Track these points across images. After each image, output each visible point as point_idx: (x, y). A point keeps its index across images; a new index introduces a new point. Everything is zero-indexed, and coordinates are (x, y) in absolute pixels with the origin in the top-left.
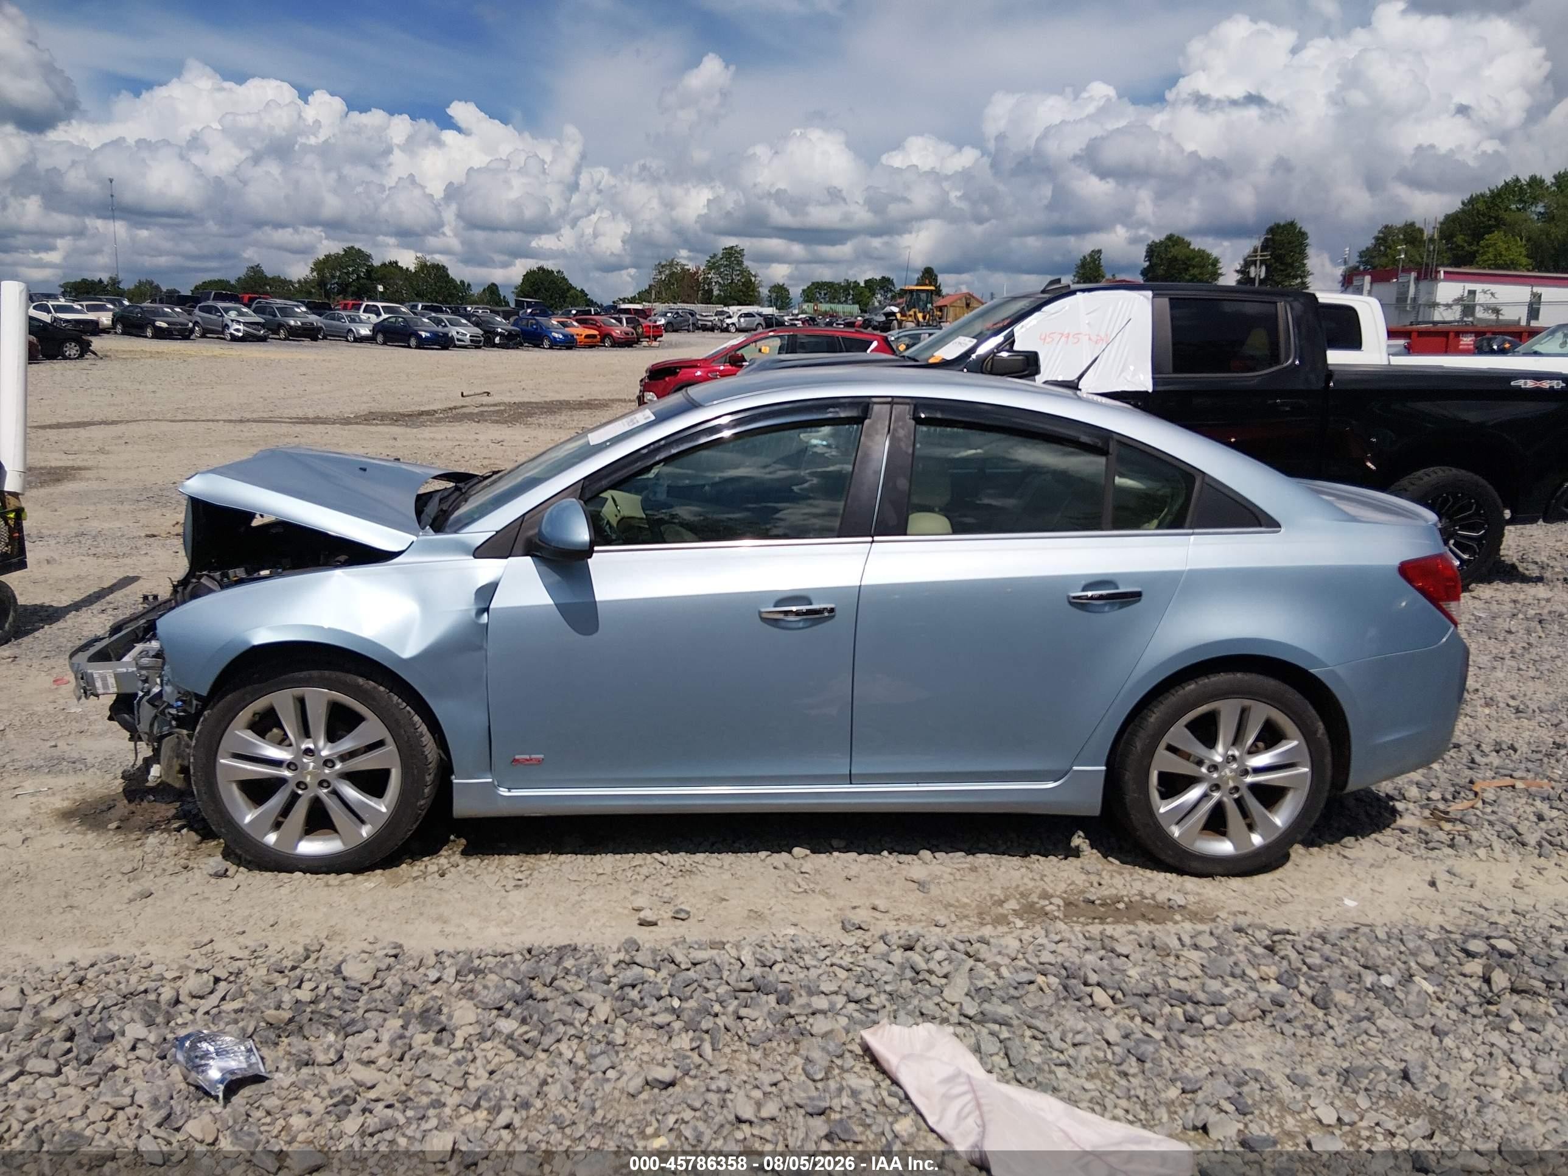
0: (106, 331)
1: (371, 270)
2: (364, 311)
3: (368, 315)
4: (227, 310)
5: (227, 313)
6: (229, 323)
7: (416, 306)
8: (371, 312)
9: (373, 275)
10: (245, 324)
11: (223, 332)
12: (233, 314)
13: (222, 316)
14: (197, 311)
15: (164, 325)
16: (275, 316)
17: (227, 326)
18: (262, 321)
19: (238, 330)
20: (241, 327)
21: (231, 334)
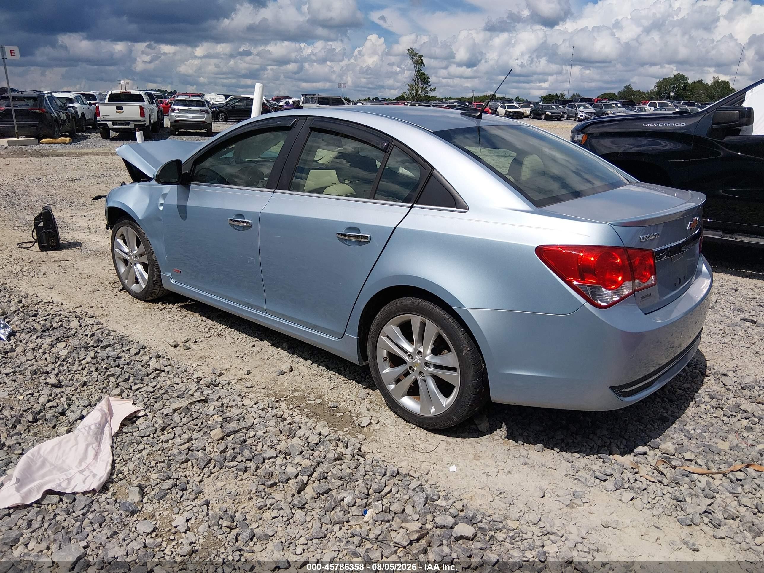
0: (527, 117)
1: (686, 85)
2: (649, 106)
3: (650, 107)
4: (579, 106)
5: (579, 108)
6: (579, 112)
7: (680, 102)
8: (652, 106)
9: (687, 88)
10: (586, 113)
11: (575, 117)
12: (582, 108)
13: (576, 109)
14: (567, 107)
15: (550, 114)
16: (602, 109)
17: (577, 114)
18: (594, 111)
19: (582, 116)
20: (584, 114)
21: (579, 118)
